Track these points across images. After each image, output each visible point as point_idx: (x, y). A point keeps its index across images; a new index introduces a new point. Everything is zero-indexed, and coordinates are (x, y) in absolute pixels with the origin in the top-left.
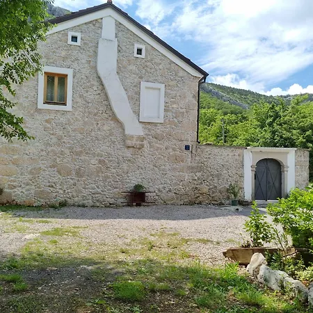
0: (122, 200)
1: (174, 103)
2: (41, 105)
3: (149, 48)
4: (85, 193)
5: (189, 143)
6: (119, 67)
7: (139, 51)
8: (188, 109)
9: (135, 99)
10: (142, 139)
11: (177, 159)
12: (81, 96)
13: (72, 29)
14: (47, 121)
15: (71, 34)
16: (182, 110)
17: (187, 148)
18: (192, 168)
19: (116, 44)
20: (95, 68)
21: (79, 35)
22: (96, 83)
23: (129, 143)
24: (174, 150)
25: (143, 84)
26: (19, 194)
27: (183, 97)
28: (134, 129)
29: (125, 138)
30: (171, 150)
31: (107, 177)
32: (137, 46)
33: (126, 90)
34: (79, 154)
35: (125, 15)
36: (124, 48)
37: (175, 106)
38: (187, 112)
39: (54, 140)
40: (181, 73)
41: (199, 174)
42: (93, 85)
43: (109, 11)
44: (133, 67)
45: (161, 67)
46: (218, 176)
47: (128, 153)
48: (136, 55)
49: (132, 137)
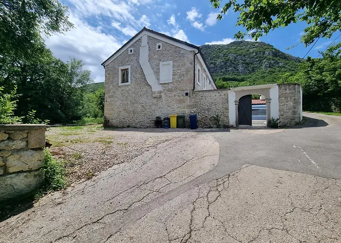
0: (152, 125)
1: (179, 69)
2: (120, 84)
3: (164, 43)
4: (137, 121)
5: (188, 91)
6: (149, 58)
7: (159, 47)
8: (187, 71)
9: (157, 73)
10: (160, 92)
11: (181, 101)
12: (134, 77)
13: (130, 47)
14: (122, 91)
15: (129, 49)
16: (183, 73)
17: (187, 94)
18: (190, 106)
19: (148, 47)
20: (138, 62)
21: (132, 49)
22: (140, 69)
23: (154, 95)
24: (179, 96)
25: (161, 63)
26: (114, 122)
27: (184, 65)
28: (156, 88)
29: (153, 93)
30: (177, 97)
31: (146, 114)
32: (158, 44)
33: (153, 69)
34: (134, 104)
35: (152, 31)
36: (151, 48)
37: (179, 71)
38: (186, 73)
39: (125, 98)
40: (182, 52)
41: (194, 109)
42: (138, 70)
43: (145, 32)
44: (156, 56)
45: (170, 51)
46: (208, 110)
47: (155, 101)
48: (157, 49)
49: (155, 92)
